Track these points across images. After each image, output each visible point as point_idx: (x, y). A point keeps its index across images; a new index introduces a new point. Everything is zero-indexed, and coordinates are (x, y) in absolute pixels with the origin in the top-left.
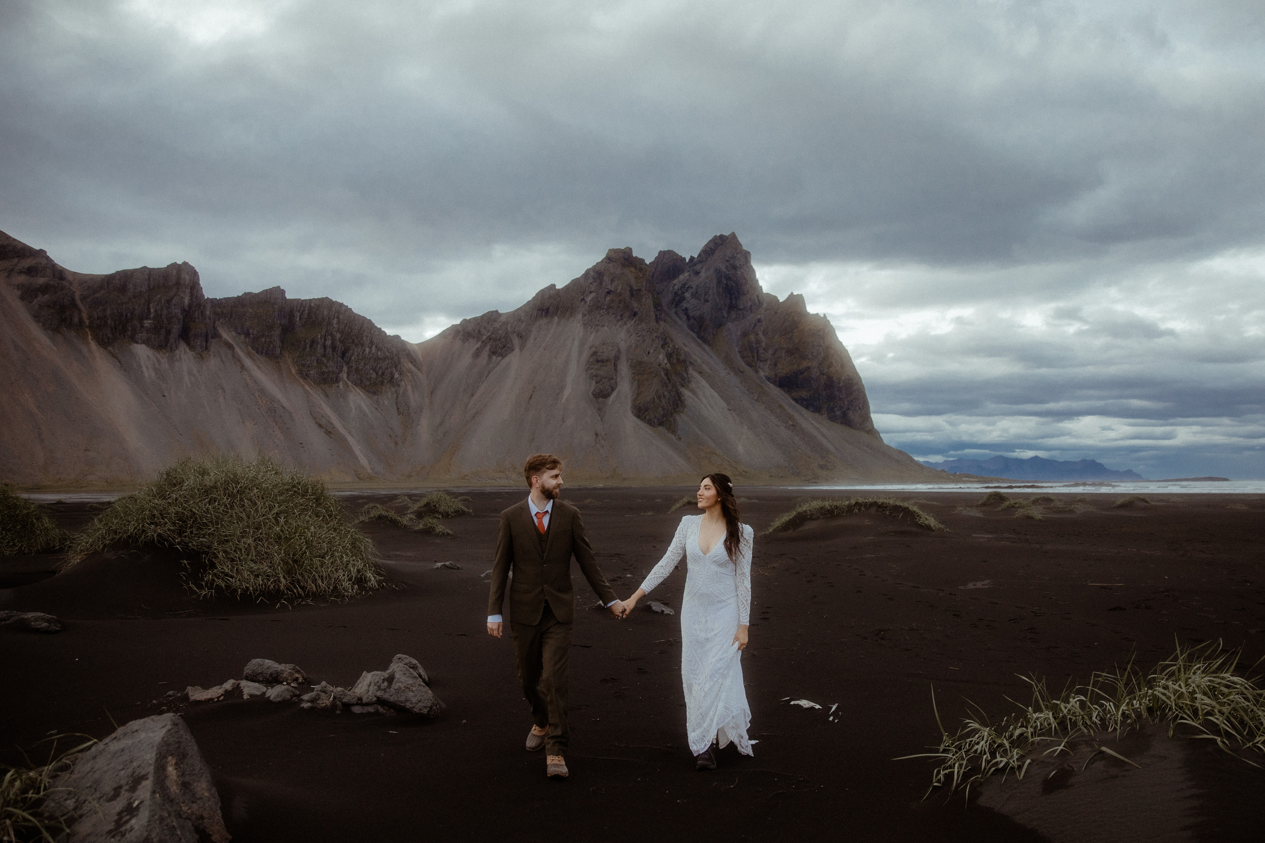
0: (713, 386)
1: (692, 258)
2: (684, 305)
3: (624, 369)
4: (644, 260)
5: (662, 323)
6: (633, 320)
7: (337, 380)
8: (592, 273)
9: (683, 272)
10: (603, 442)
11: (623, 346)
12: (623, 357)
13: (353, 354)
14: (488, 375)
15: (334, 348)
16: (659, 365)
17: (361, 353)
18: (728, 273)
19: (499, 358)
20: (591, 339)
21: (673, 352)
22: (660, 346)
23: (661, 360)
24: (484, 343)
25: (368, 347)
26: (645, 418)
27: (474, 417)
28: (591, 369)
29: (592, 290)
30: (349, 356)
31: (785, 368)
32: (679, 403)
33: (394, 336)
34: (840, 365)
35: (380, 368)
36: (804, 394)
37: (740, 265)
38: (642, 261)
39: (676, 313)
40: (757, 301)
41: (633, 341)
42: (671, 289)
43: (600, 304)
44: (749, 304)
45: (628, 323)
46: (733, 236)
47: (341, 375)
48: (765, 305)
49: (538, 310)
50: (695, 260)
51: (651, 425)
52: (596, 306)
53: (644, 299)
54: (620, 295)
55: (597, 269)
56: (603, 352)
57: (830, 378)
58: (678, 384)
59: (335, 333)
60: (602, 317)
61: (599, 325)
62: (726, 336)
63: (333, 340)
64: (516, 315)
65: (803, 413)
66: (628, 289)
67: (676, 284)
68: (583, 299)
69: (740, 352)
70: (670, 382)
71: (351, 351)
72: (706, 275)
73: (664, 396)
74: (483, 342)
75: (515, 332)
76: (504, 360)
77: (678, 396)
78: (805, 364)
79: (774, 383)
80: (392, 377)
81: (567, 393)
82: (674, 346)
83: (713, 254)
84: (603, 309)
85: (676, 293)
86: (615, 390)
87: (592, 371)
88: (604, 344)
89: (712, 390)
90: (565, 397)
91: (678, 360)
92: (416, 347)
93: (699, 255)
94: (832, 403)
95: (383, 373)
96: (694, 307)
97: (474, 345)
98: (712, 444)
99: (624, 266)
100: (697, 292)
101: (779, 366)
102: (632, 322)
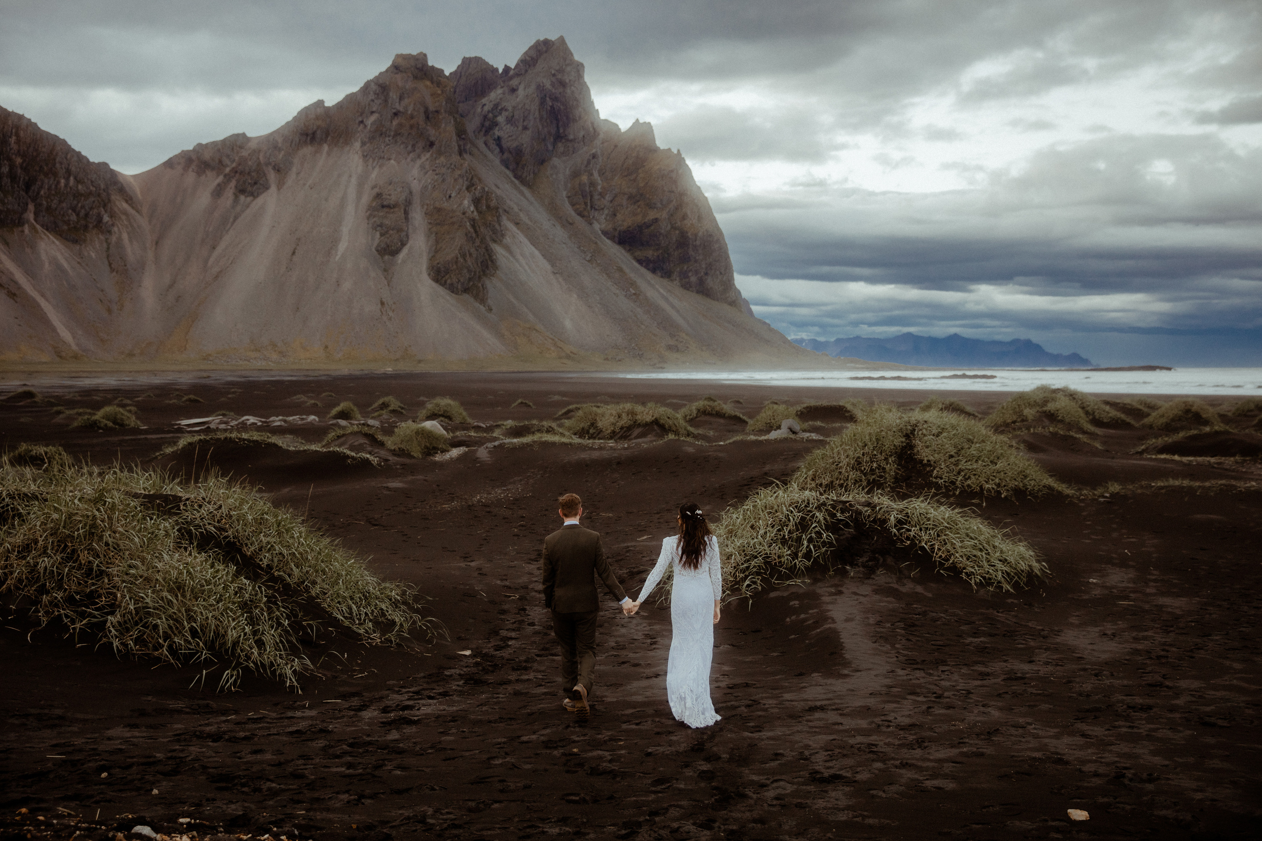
0: (534, 242)
1: (507, 69)
2: (497, 132)
3: (418, 217)
4: (442, 71)
5: (468, 158)
6: (429, 151)
7: (21, 223)
8: (373, 87)
9: (495, 88)
10: (391, 314)
11: (416, 186)
12: (416, 200)
13: (41, 187)
14: (234, 221)
15: (13, 177)
16: (464, 213)
17: (53, 187)
18: (554, 91)
19: (249, 199)
20: (373, 176)
21: (482, 197)
22: (464, 188)
23: (467, 206)
24: (228, 178)
25: (64, 178)
26: (446, 282)
27: (217, 277)
28: (374, 217)
29: (374, 109)
30: (36, 190)
31: (627, 219)
32: (490, 263)
33: (99, 164)
34: (696, 218)
35: (83, 207)
36: (650, 253)
37: (570, 81)
38: (439, 71)
39: (486, 144)
40: (591, 129)
41: (429, 181)
42: (479, 110)
43: (384, 129)
44: (581, 134)
45: (422, 155)
46: (562, 40)
47: (25, 216)
48: (602, 136)
49: (302, 134)
50: (511, 73)
51: (453, 292)
52: (379, 132)
53: (443, 124)
54: (412, 117)
55: (381, 82)
56: (390, 195)
57: (683, 234)
58: (488, 238)
59: (14, 156)
60: (387, 148)
61: (384, 158)
62: (552, 175)
63: (12, 167)
64: (272, 142)
65: (649, 278)
66: (422, 110)
67: (485, 105)
68: (362, 122)
69: (568, 197)
70: (478, 236)
71: (39, 183)
72: (525, 93)
73: (470, 255)
74: (225, 176)
75: (270, 164)
76: (254, 202)
77: (489, 255)
78: (652, 215)
79: (612, 239)
80: (100, 220)
81: (342, 247)
82: (483, 189)
83: (534, 65)
84: (389, 136)
85: (485, 117)
86: (405, 245)
87: (374, 219)
88: (390, 184)
89: (533, 248)
90: (340, 253)
91: (488, 207)
92: (132, 180)
93: (517, 66)
94: (685, 268)
95: (87, 215)
96: (509, 136)
97: (213, 180)
98: (531, 317)
99: (416, 78)
100: (513, 116)
101: (619, 217)
102: (428, 155)
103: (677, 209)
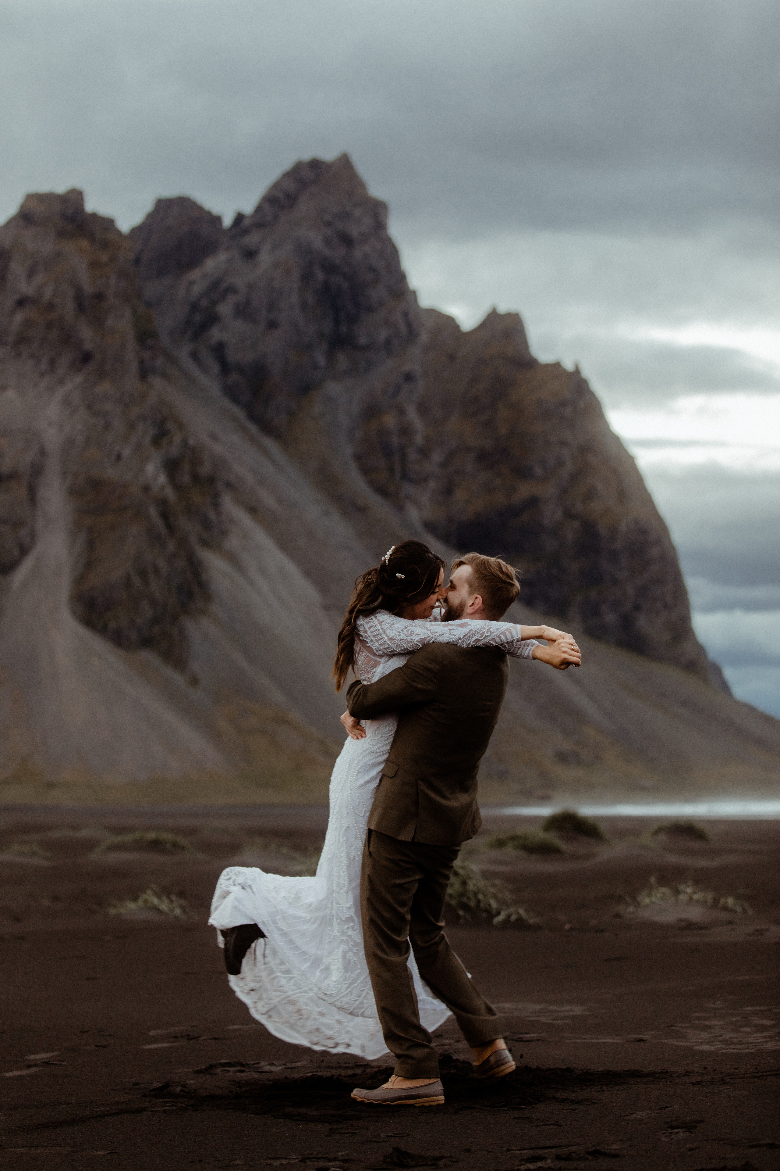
0: (286, 545)
1: (239, 218)
2: (216, 334)
3: (54, 498)
4: (114, 222)
5: (157, 383)
6: (80, 371)
9: (216, 252)
11: (53, 439)
16: (146, 490)
18: (330, 253)
21: (183, 456)
22: (147, 441)
23: (152, 475)
26: (106, 626)
31: (475, 500)
32: (195, 588)
34: (615, 495)
37: (361, 234)
38: (108, 224)
39: (195, 356)
40: (402, 326)
41: (79, 427)
42: (183, 293)
44: (383, 335)
45: (67, 379)
46: (346, 161)
48: (424, 337)
51: (120, 646)
53: (110, 321)
54: (51, 307)
57: (589, 528)
58: (193, 538)
62: (323, 415)
66: (71, 293)
69: (358, 457)
70: (172, 534)
72: (272, 258)
73: (157, 571)
77: (194, 571)
78: (525, 491)
82: (185, 442)
83: (291, 207)
84: (6, 344)
85: (194, 307)
86: (28, 553)
89: (284, 557)
91: (195, 477)
93: (259, 209)
96: (240, 341)
98: (278, 697)
99: (62, 234)
100: (248, 303)
101: (459, 495)
102: (79, 378)
103: (575, 477)
